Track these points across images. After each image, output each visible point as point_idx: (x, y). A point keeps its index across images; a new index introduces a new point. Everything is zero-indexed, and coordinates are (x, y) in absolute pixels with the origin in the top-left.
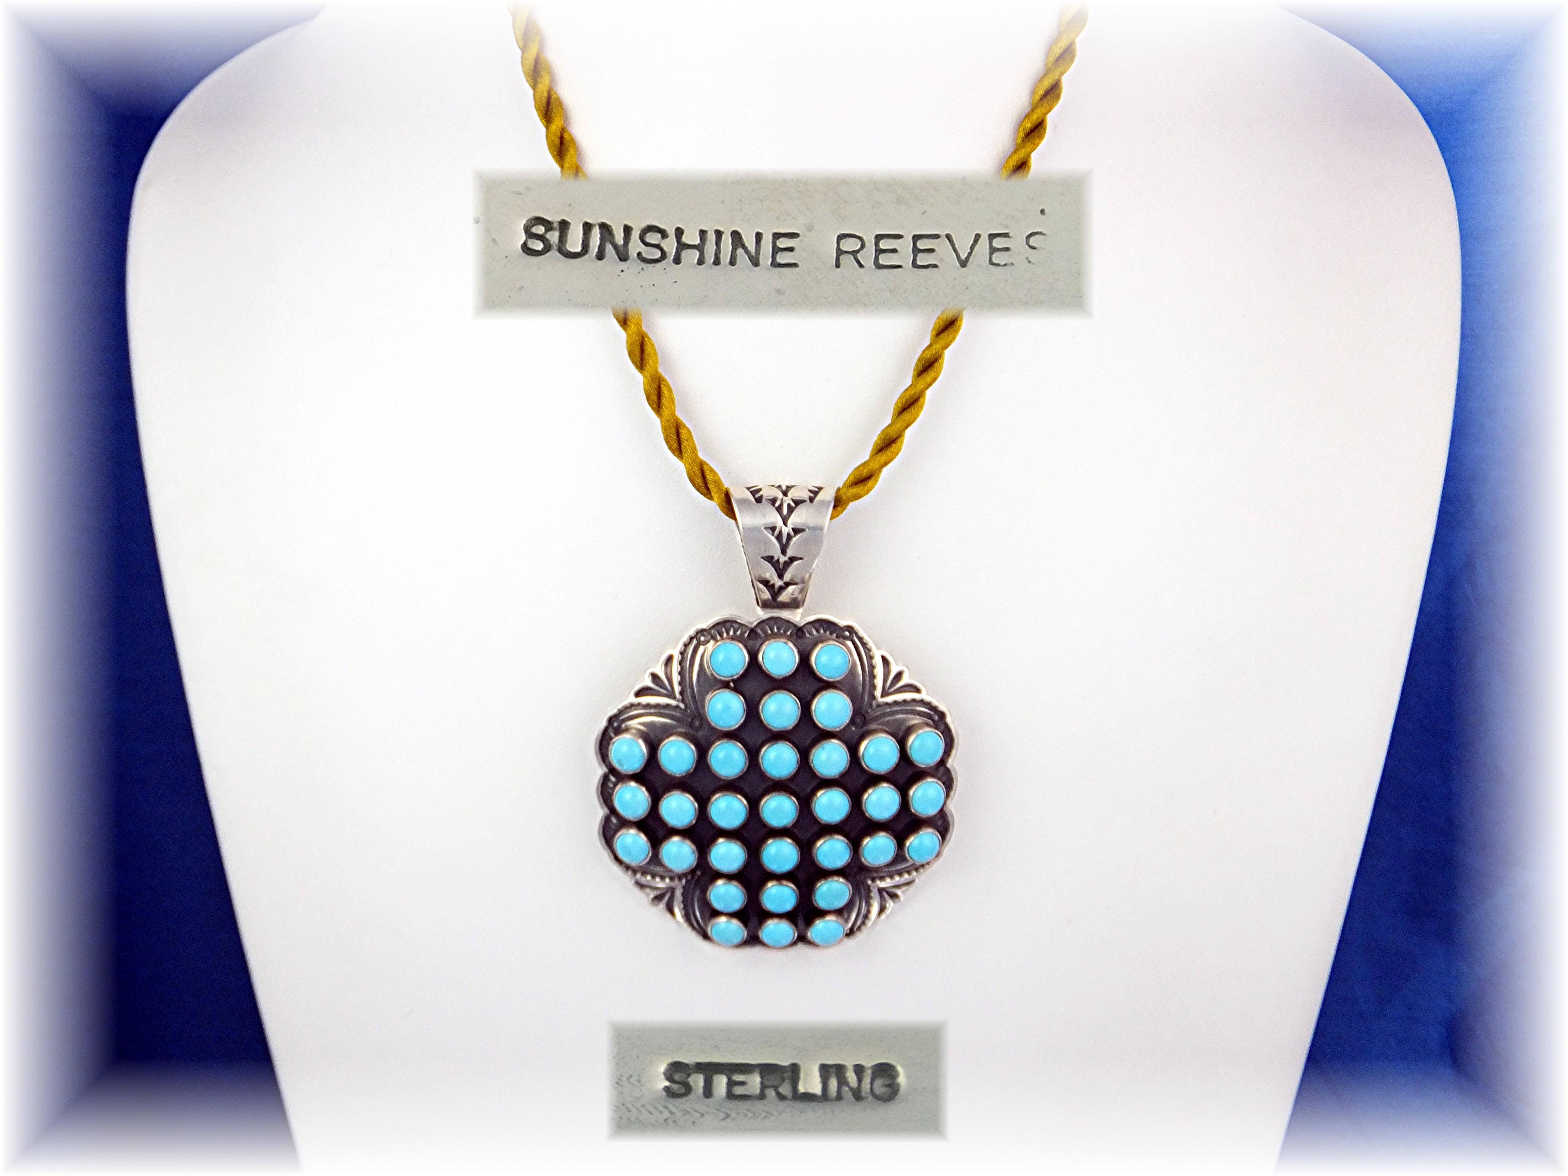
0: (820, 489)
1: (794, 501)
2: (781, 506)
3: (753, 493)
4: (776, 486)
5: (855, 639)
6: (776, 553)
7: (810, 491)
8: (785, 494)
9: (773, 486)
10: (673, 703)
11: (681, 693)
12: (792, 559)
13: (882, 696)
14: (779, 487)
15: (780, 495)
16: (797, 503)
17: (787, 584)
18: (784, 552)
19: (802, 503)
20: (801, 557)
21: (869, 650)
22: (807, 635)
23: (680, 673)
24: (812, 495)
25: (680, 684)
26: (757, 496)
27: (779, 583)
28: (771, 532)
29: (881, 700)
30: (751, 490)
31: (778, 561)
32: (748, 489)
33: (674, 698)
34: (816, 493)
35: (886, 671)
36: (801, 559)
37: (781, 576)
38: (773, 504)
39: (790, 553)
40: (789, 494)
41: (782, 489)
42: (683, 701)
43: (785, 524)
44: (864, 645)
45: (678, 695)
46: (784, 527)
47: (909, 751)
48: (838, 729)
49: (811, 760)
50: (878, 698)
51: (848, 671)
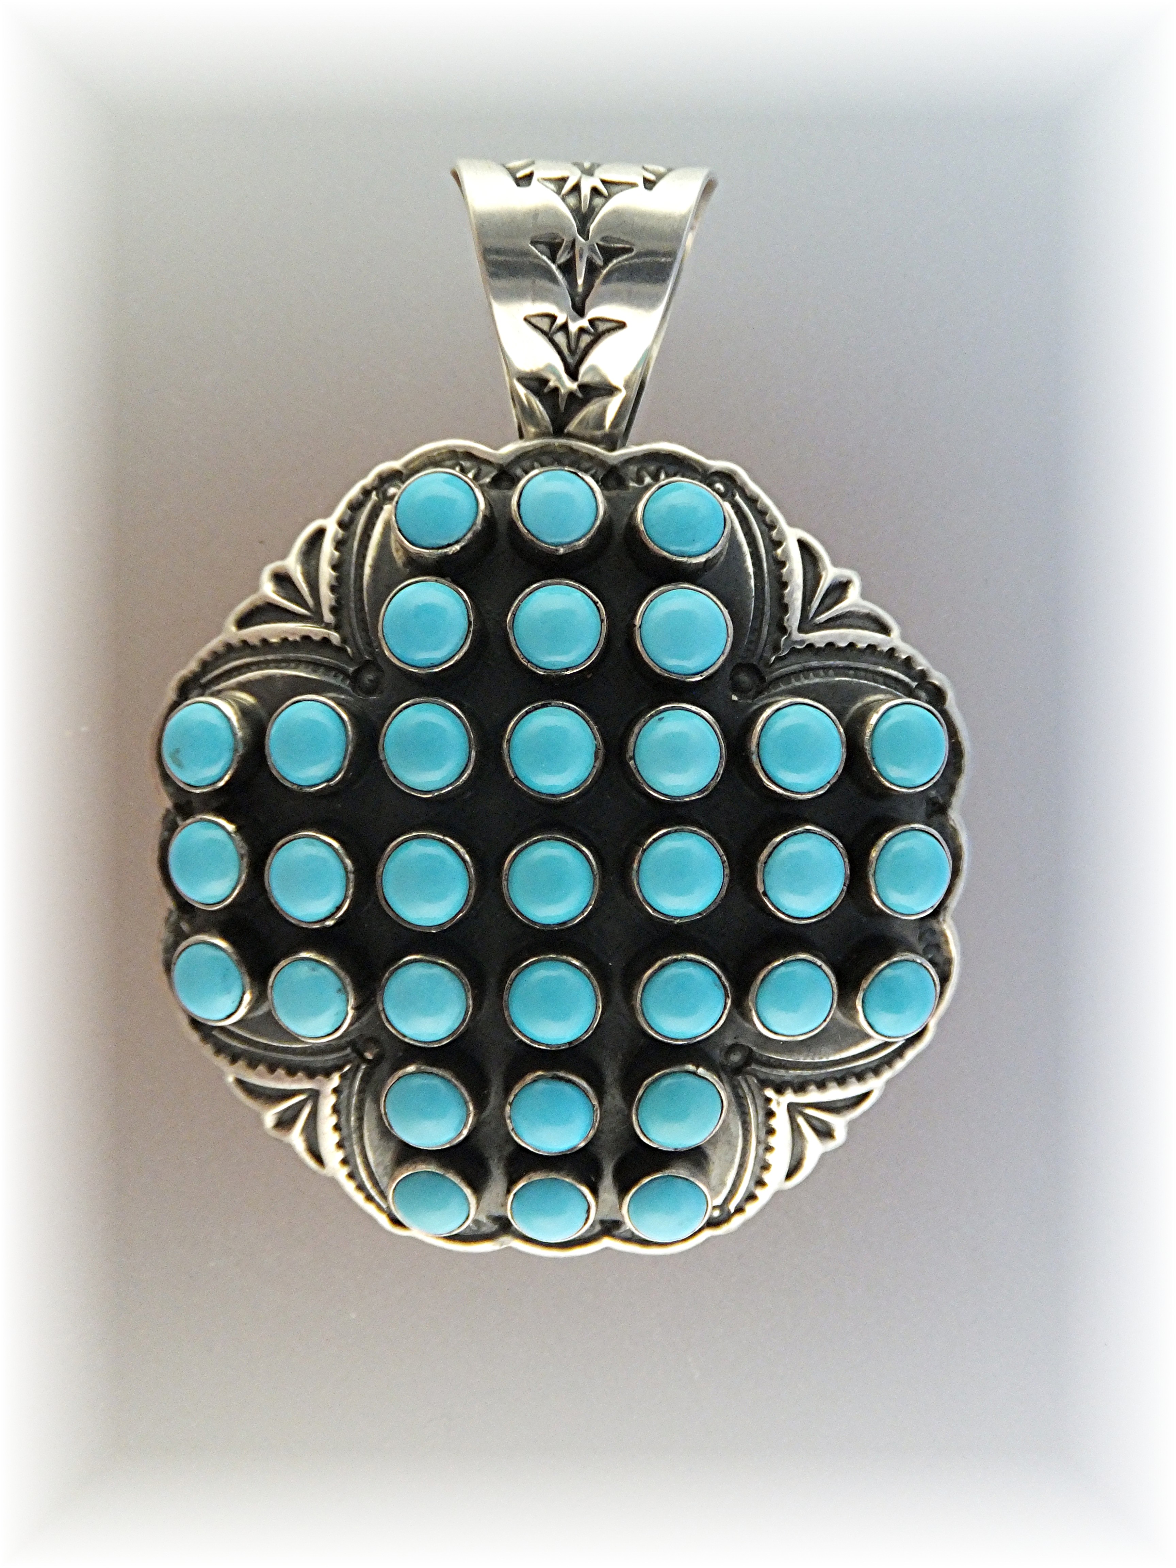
2: (575, 189)
5: (738, 498)
6: (564, 309)
10: (316, 631)
11: (335, 609)
12: (599, 328)
13: (801, 630)
16: (612, 188)
17: (590, 392)
18: (579, 308)
19: (624, 189)
20: (619, 318)
21: (772, 526)
22: (631, 482)
23: (335, 568)
24: (649, 174)
25: (334, 589)
26: (520, 171)
27: (568, 386)
29: (797, 636)
31: (565, 328)
33: (319, 621)
35: (810, 576)
36: (623, 327)
37: (572, 370)
38: (557, 189)
39: (597, 311)
42: (337, 627)
44: (761, 513)
45: (328, 617)
46: (579, 239)
47: (867, 748)
48: (698, 678)
49: (631, 754)
50: (790, 634)
51: (721, 553)
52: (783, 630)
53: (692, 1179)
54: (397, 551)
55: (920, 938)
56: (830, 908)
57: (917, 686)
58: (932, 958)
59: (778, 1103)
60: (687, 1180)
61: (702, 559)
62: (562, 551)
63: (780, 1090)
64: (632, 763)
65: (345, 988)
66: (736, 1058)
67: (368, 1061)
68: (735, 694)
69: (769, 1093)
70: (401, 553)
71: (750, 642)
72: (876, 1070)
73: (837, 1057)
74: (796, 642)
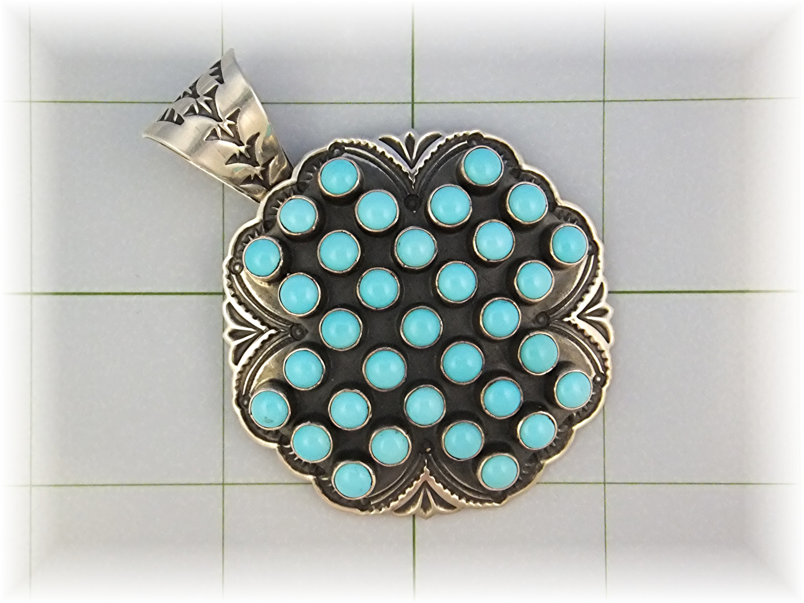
0: (218, 64)
1: (207, 95)
2: (201, 107)
3: (170, 119)
4: (182, 96)
5: (346, 148)
6: (235, 149)
7: (212, 75)
8: (195, 95)
9: (180, 98)
10: (265, 337)
11: (263, 323)
12: (251, 141)
13: (412, 168)
14: (185, 94)
15: (192, 101)
16: (212, 94)
17: (266, 165)
18: (240, 144)
19: (216, 90)
20: (256, 133)
21: (366, 145)
22: (308, 182)
23: (247, 311)
24: (217, 76)
25: (255, 318)
26: (175, 119)
27: (258, 170)
28: (214, 138)
29: (413, 171)
30: (165, 118)
31: (241, 153)
32: (162, 119)
33: (262, 333)
34: (219, 72)
35: (396, 148)
36: (258, 134)
37: (255, 164)
38: (195, 114)
39: (245, 139)
40: (199, 92)
41: (189, 94)
42: (270, 328)
43: (219, 120)
44: (358, 146)
45: (263, 328)
46: (220, 123)
47: (470, 182)
48: (397, 220)
49: (402, 264)
50: (410, 172)
51: (361, 174)
52: (406, 174)
53: (569, 372)
54: (261, 283)
55: (559, 219)
56: (513, 242)
57: (468, 142)
58: (571, 220)
59: (573, 320)
60: (568, 373)
61: (358, 182)
62: (314, 228)
63: (569, 315)
64: (406, 266)
65: (397, 430)
66: (541, 320)
67: (430, 452)
68: (414, 210)
69: (566, 320)
70: (263, 283)
71: (400, 190)
72: (595, 275)
73: (575, 284)
74: (414, 173)
